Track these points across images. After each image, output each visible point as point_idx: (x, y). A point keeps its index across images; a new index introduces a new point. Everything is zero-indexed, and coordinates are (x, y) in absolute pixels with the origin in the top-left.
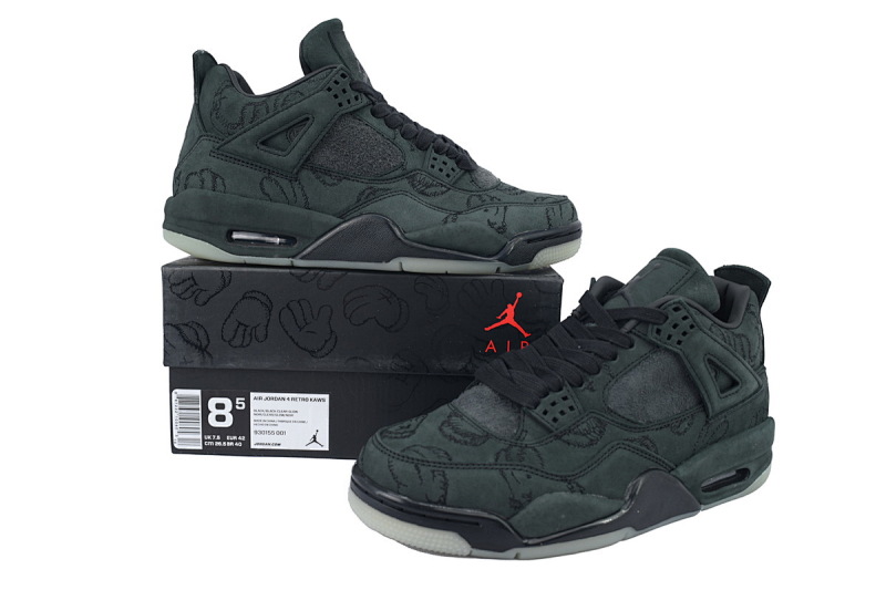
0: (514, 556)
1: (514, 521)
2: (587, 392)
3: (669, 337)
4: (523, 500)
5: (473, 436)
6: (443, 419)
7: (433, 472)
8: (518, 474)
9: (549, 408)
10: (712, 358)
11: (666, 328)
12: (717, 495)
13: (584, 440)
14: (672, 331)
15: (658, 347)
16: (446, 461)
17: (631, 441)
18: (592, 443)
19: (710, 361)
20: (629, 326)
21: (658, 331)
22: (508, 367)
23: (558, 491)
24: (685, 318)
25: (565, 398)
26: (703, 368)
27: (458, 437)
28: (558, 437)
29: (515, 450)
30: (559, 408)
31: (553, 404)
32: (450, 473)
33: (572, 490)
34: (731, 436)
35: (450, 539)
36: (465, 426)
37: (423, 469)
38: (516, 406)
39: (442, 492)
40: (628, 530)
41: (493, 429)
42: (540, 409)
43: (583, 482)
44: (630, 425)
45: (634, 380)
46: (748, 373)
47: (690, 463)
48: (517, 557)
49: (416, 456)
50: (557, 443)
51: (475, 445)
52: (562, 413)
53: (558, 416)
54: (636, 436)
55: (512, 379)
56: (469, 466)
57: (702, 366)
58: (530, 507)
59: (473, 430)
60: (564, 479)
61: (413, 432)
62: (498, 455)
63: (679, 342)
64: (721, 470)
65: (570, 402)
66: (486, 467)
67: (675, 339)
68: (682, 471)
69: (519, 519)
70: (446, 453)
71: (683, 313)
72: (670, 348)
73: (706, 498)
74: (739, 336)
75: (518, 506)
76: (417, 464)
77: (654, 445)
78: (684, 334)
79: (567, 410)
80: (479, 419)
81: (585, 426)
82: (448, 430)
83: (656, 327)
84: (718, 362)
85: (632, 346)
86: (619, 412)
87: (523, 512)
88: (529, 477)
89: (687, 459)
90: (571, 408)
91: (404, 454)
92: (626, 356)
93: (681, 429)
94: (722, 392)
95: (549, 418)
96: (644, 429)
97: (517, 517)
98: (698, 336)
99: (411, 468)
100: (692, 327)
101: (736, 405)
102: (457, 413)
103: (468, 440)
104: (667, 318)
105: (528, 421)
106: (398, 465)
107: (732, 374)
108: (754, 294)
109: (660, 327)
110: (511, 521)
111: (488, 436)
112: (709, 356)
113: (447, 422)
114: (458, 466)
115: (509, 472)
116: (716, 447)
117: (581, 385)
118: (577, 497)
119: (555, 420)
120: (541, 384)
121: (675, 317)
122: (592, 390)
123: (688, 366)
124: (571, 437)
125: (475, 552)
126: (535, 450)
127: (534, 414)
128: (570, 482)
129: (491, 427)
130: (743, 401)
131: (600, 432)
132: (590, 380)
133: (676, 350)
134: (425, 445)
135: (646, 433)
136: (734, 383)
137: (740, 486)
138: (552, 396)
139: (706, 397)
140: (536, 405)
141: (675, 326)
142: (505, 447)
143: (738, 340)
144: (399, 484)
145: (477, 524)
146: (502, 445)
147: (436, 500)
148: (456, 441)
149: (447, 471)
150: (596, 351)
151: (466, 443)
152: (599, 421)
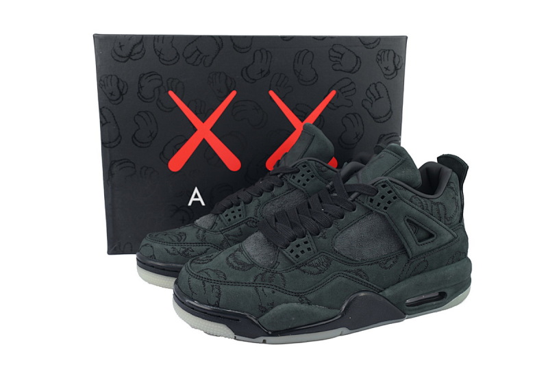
0: (262, 341)
1: (261, 319)
2: (321, 239)
3: (379, 204)
4: (267, 307)
5: (244, 264)
6: (231, 252)
7: (213, 286)
8: (266, 290)
9: (295, 248)
10: (410, 218)
11: (377, 198)
12: (419, 309)
13: (315, 270)
14: (381, 201)
15: (372, 211)
16: (222, 279)
17: (349, 272)
18: (320, 272)
19: (408, 220)
20: (353, 196)
21: (371, 200)
22: (276, 221)
23: (291, 302)
24: (390, 192)
25: (306, 243)
26: (403, 225)
27: (235, 265)
28: (298, 268)
29: (268, 274)
30: (301, 248)
31: (298, 246)
32: (223, 288)
33: (302, 302)
34: (430, 270)
35: (222, 328)
36: (242, 258)
37: (207, 284)
38: (275, 246)
39: (217, 299)
40: (344, 330)
41: (258, 261)
42: (289, 248)
43: (311, 297)
44: (349, 261)
45: (353, 232)
46: (442, 228)
47: (395, 287)
48: (264, 342)
49: (205, 276)
50: (297, 271)
51: (244, 270)
52: (302, 252)
53: (300, 254)
54: (353, 268)
55: (275, 230)
56: (236, 283)
57: (403, 224)
58: (271, 312)
59: (246, 261)
60: (297, 295)
61: (211, 260)
62: (256, 277)
63: (385, 208)
64: (421, 292)
65: (308, 245)
66: (247, 285)
67: (382, 206)
68: (387, 293)
69: (265, 319)
70: (224, 275)
71: (388, 188)
72: (379, 211)
73: (409, 310)
74: (437, 204)
75: (265, 311)
76: (204, 281)
77: (366, 275)
78: (389, 202)
79: (306, 250)
80: (252, 254)
81: (316, 261)
82: (231, 260)
83: (369, 198)
84: (415, 222)
85: (354, 210)
86: (342, 253)
87: (267, 314)
88: (273, 292)
89: (393, 285)
90: (309, 249)
91: (198, 274)
92: (349, 216)
93: (388, 265)
94: (420, 241)
95: (293, 255)
96: (359, 264)
97: (263, 317)
98: (400, 204)
99: (200, 283)
100: (395, 198)
101: (433, 250)
102: (240, 250)
103: (240, 266)
104: (378, 192)
105: (281, 256)
106: (193, 281)
107: (428, 229)
108: (454, 174)
109: (373, 198)
110: (259, 320)
111: (253, 264)
112: (408, 217)
113: (233, 255)
114: (229, 283)
115: (261, 288)
116: (417, 277)
117: (318, 235)
118: (304, 307)
119: (297, 256)
120: (291, 233)
121: (382, 191)
122: (325, 238)
123: (392, 223)
124: (306, 268)
125: (238, 337)
126: (282, 275)
127: (284, 252)
128: (301, 297)
129: (257, 259)
130: (439, 247)
131: (327, 265)
132: (324, 231)
133: (383, 213)
134: (213, 269)
135: (360, 267)
136: (431, 236)
137: (439, 304)
138: (298, 241)
139: (405, 245)
140: (287, 246)
141: (383, 197)
142: (262, 272)
143: (435, 207)
144: (193, 292)
145: (238, 320)
146: (261, 271)
147: (213, 303)
148: (233, 267)
149: (221, 286)
150: (330, 212)
151: (238, 269)
152: (327, 258)
